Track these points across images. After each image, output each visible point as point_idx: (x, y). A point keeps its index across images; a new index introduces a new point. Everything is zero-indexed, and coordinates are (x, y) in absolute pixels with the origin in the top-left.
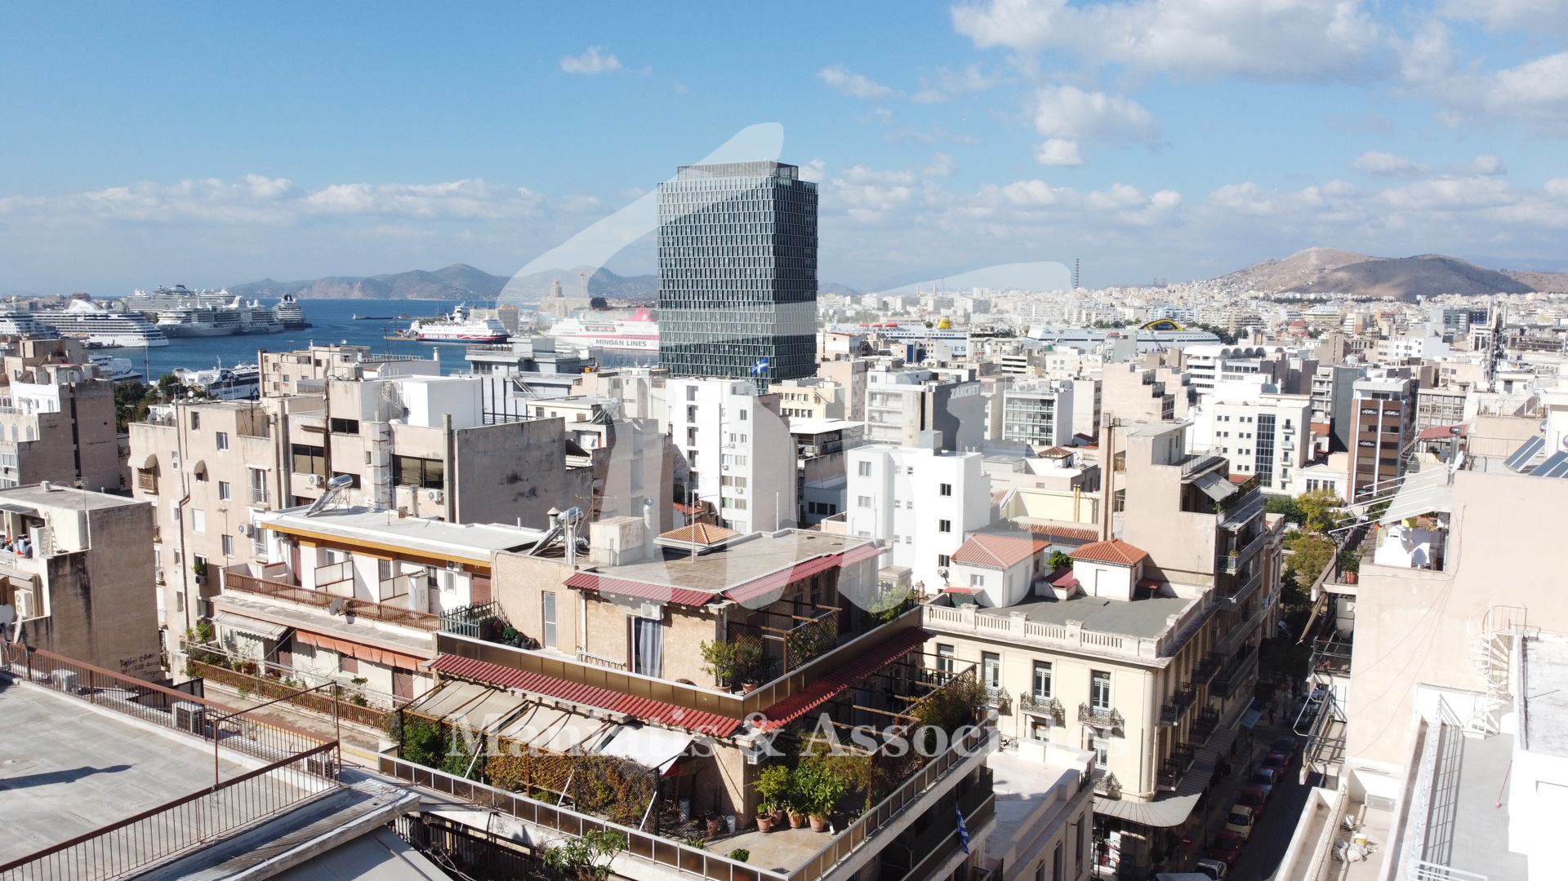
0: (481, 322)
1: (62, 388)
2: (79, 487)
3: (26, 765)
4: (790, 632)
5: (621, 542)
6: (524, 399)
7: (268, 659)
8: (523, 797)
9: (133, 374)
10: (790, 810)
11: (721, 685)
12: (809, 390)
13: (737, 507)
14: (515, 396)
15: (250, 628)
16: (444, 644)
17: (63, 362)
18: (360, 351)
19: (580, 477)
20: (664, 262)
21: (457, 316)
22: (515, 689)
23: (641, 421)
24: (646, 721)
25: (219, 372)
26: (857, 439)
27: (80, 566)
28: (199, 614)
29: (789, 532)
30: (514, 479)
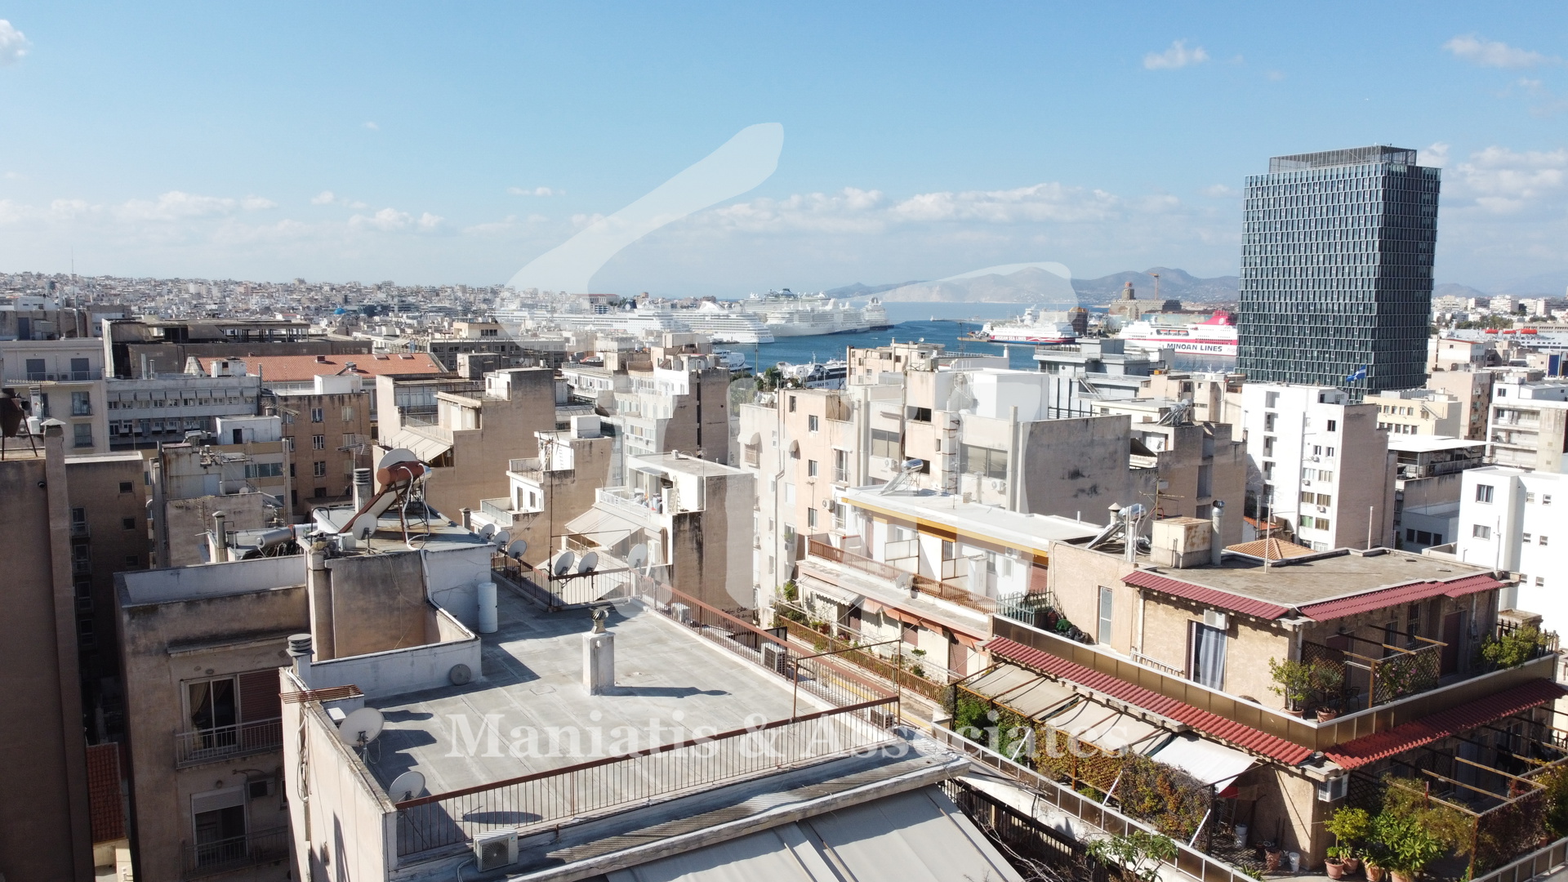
0: (1050, 324)
1: (691, 374)
2: (699, 457)
3: (649, 678)
4: (1380, 661)
5: (1185, 543)
6: (1088, 400)
7: (840, 622)
8: (1068, 790)
9: (745, 366)
10: (1368, 861)
11: (1291, 708)
12: (1415, 403)
13: (1317, 526)
14: (1080, 396)
15: (827, 592)
16: (999, 627)
17: (694, 353)
18: (936, 348)
19: (1143, 478)
20: (1248, 261)
21: (1027, 318)
22: (1066, 680)
23: (1213, 425)
24: (1203, 734)
25: (813, 366)
26: (1476, 461)
27: (696, 524)
28: (786, 578)
29: (1384, 552)
30: (1076, 474)
